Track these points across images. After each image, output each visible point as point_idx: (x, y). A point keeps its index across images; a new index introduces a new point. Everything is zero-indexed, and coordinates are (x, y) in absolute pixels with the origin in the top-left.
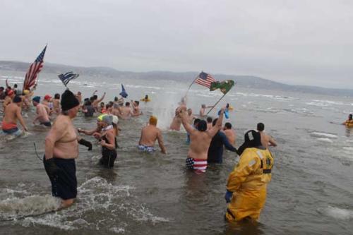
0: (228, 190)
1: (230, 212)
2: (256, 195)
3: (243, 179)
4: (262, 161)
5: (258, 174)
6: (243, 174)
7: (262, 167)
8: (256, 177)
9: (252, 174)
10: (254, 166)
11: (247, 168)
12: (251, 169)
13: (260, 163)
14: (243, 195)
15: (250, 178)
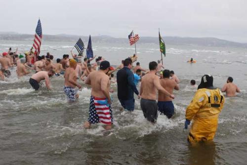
0: (186, 119)
1: (191, 135)
2: (208, 122)
3: (196, 111)
4: (209, 98)
5: (207, 107)
6: (194, 108)
7: (209, 102)
8: (205, 109)
9: (202, 107)
10: (203, 102)
11: (197, 103)
12: (201, 104)
13: (207, 100)
14: (198, 122)
15: (201, 110)
